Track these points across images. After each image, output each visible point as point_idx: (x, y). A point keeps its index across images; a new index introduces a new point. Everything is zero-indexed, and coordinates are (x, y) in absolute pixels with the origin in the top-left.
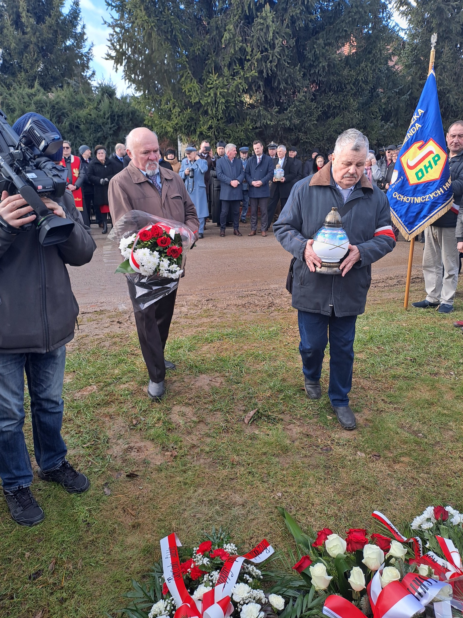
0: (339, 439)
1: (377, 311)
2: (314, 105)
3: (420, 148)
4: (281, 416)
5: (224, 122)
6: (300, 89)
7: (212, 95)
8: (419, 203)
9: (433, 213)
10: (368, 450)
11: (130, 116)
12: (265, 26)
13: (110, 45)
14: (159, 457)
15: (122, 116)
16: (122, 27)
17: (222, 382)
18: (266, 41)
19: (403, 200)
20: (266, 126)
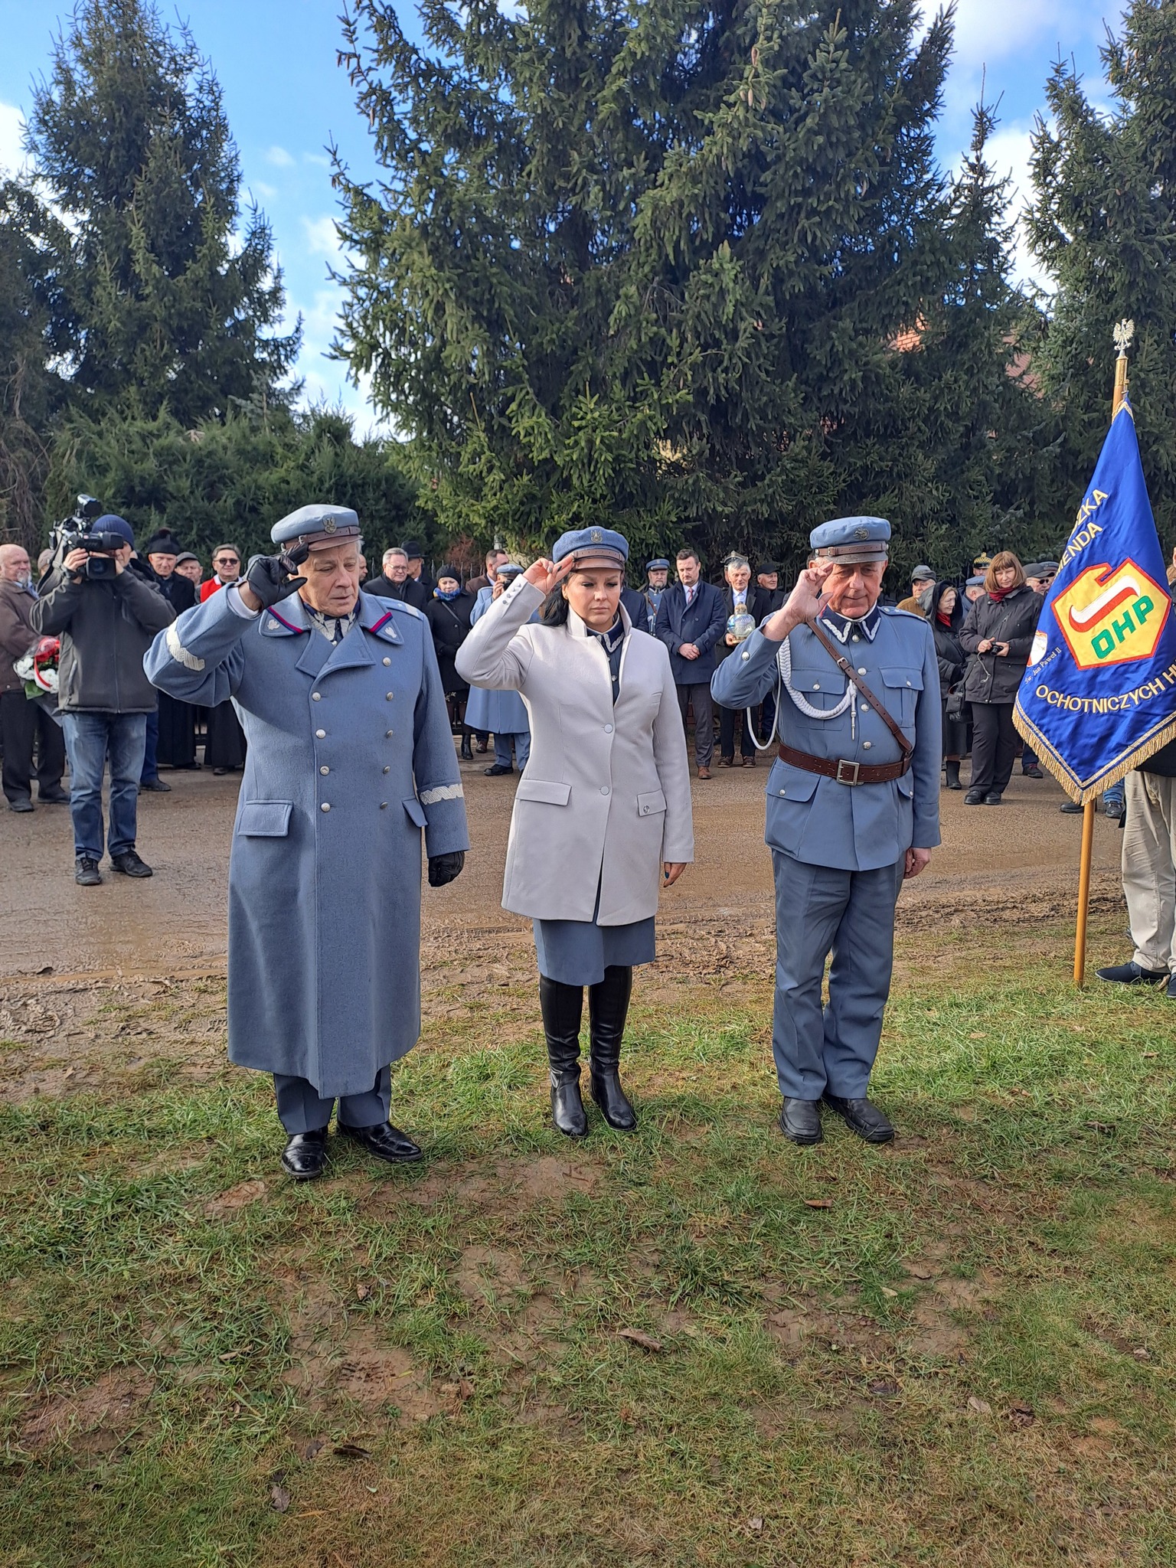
0: (916, 1358)
1: (1004, 989)
2: (828, 467)
3: (1102, 580)
4: (757, 1286)
5: (609, 507)
6: (796, 431)
7: (583, 444)
8: (1103, 715)
9: (1141, 740)
10: (1000, 1393)
11: (383, 486)
12: (717, 288)
13: (344, 328)
14: (425, 1396)
15: (363, 486)
16: (373, 286)
17: (597, 1182)
18: (718, 323)
19: (1063, 704)
20: (714, 516)
